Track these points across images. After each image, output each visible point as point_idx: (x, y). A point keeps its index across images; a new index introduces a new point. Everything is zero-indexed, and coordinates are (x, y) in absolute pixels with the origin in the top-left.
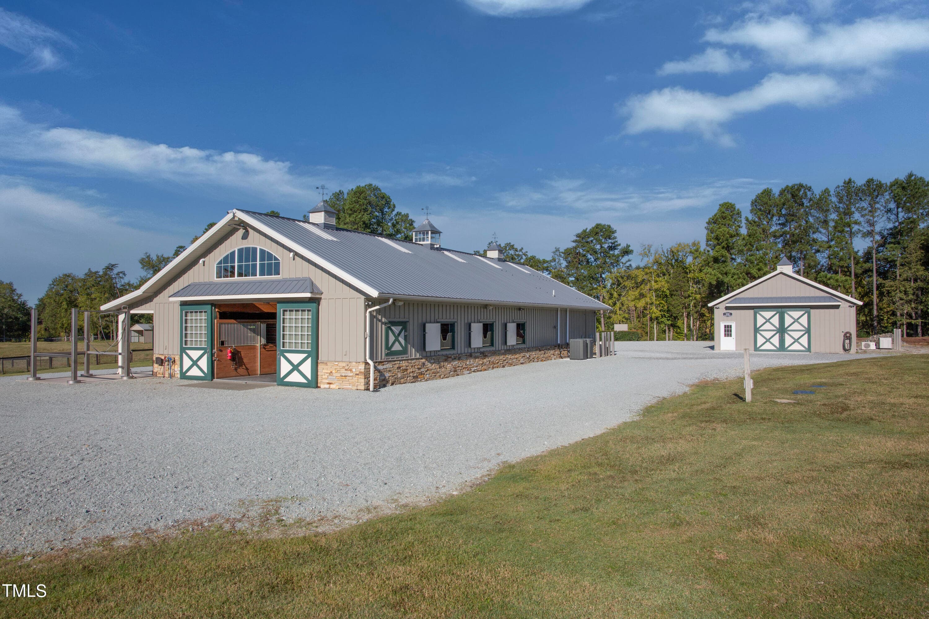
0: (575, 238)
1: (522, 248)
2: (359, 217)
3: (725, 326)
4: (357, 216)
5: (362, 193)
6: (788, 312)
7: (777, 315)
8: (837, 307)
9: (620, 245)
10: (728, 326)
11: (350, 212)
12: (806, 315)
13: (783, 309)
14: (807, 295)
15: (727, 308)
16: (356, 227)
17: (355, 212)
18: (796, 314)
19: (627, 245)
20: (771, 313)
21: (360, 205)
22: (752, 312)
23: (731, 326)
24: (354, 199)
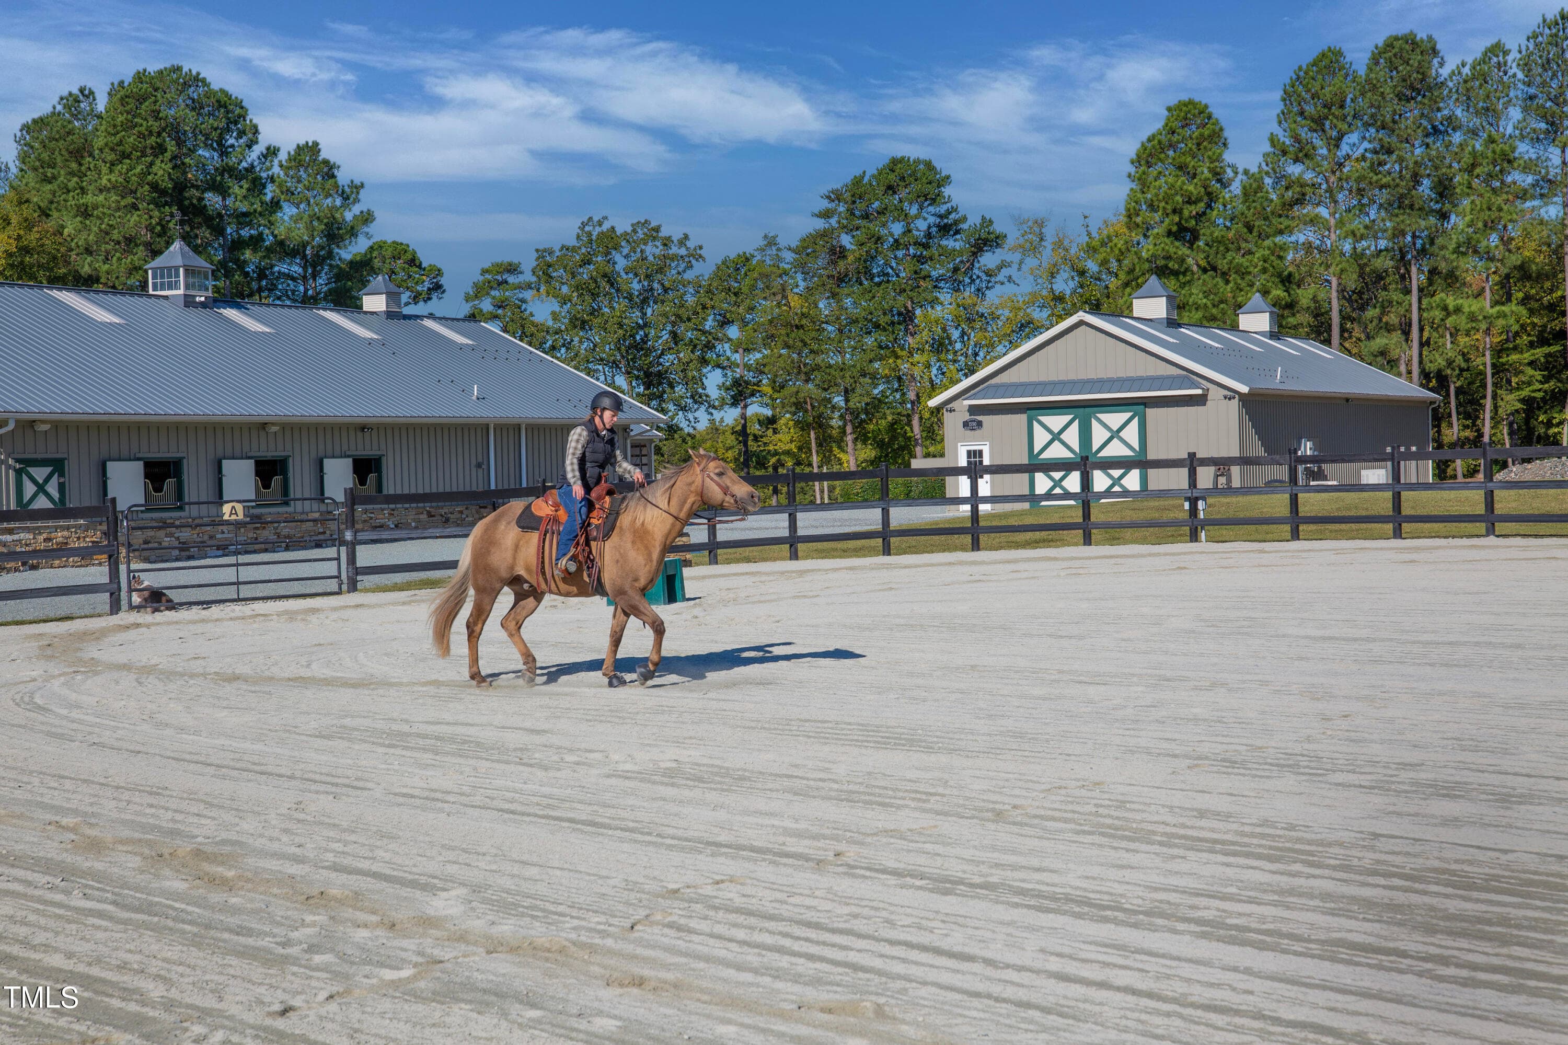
0: (825, 204)
1: (686, 237)
2: (138, 170)
3: (969, 452)
4: (131, 168)
5: (145, 100)
6: (1099, 415)
7: (1076, 424)
8: (1200, 400)
9: (965, 219)
10: (975, 451)
11: (111, 157)
12: (1136, 421)
13: (1087, 410)
14: (1141, 373)
15: (973, 410)
16: (130, 200)
17: (125, 156)
18: (1115, 419)
19: (983, 218)
20: (1062, 420)
21: (141, 135)
22: (1023, 418)
23: (981, 452)
24: (121, 118)
